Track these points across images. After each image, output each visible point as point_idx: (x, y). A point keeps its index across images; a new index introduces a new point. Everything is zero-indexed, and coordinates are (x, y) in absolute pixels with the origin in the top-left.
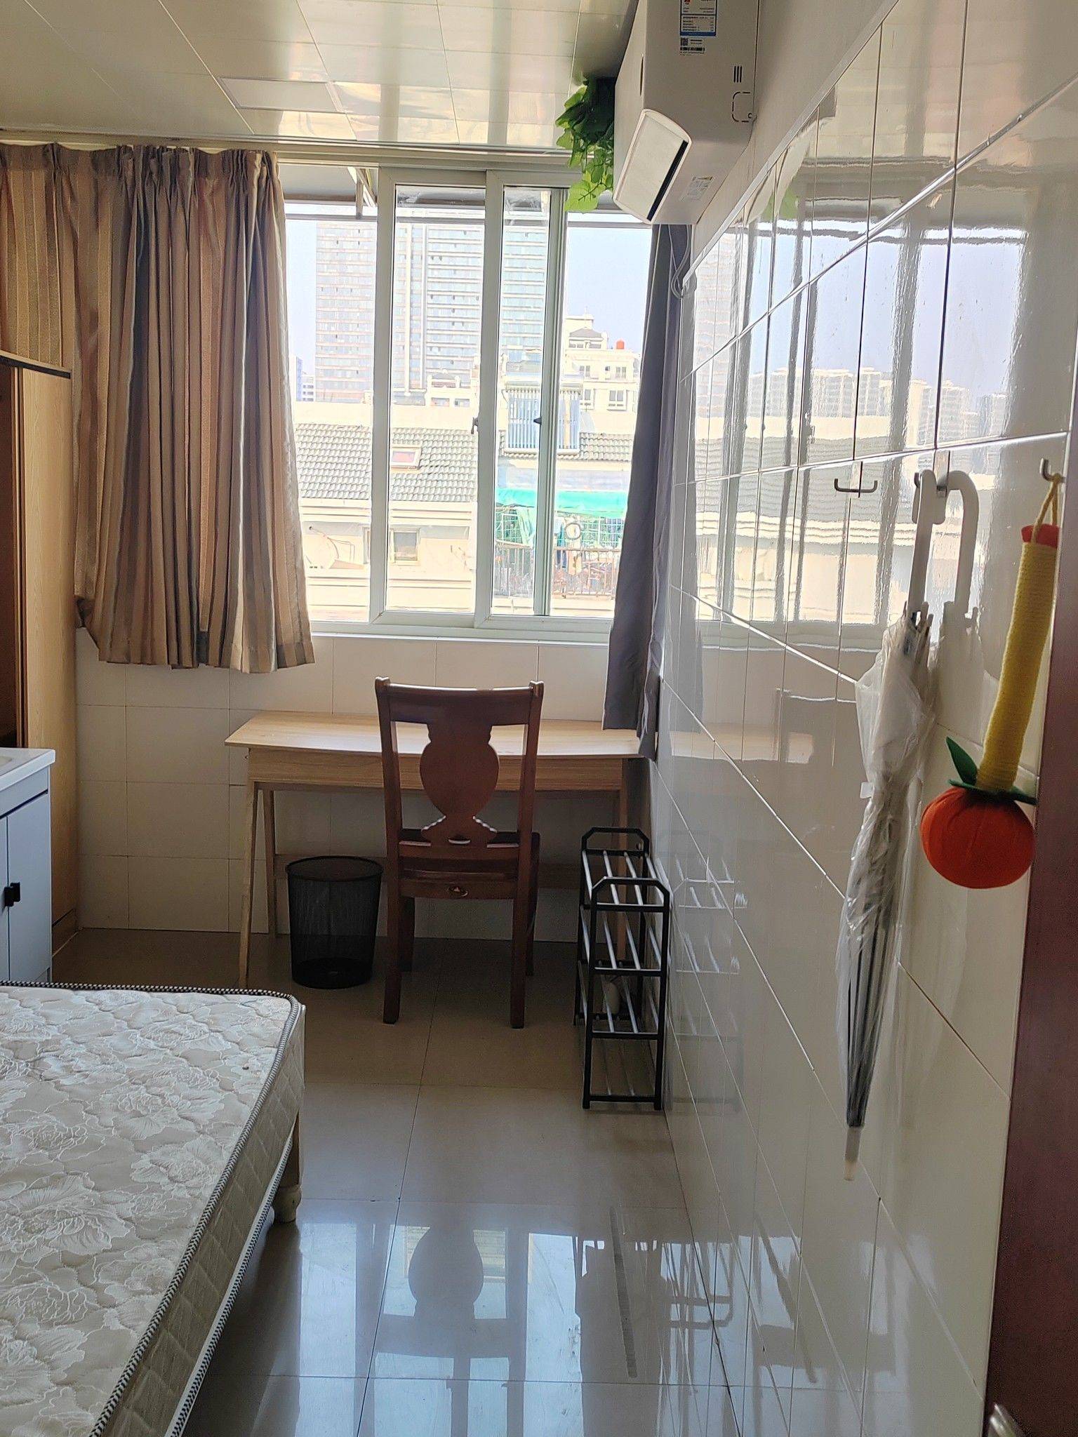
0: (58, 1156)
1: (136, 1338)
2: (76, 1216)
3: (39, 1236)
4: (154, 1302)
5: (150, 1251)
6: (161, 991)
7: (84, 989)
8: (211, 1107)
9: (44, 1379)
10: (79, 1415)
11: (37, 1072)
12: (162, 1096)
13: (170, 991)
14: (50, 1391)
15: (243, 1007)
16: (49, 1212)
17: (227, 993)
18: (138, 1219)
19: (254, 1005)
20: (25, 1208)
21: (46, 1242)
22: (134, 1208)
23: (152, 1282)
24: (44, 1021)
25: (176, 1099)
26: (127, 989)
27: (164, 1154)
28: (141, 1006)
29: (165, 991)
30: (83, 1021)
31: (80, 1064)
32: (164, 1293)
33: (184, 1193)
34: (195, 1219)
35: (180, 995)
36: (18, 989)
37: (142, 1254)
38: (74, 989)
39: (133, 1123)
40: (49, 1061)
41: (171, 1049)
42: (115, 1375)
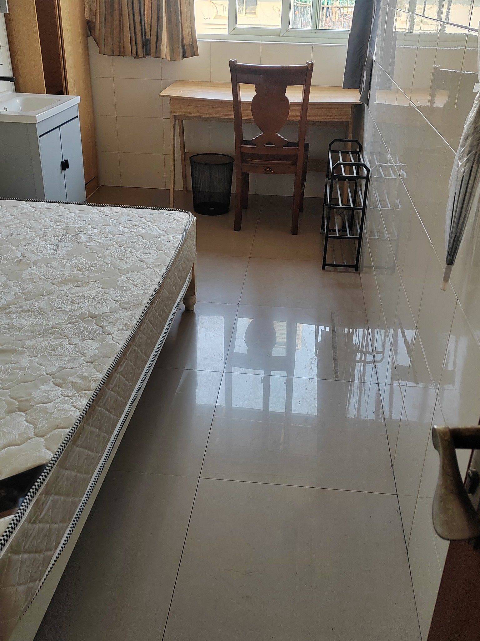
0: (86, 274)
1: (119, 347)
2: (94, 298)
3: (78, 305)
4: (127, 334)
5: (125, 313)
6: (131, 208)
7: (97, 206)
8: (153, 257)
9: (81, 360)
10: (96, 374)
11: (76, 239)
12: (131, 252)
13: (135, 208)
14: (83, 365)
15: (168, 216)
16: (82, 296)
17: (160, 210)
18: (120, 301)
19: (172, 215)
20: (72, 294)
21: (81, 308)
22: (119, 296)
23: (127, 326)
24: (79, 219)
25: (137, 253)
26: (116, 206)
27: (132, 275)
28: (122, 213)
29: (133, 208)
30: (97, 219)
31: (95, 237)
32: (132, 330)
33: (141, 292)
34: (145, 302)
35: (139, 210)
36: (68, 205)
37: (122, 314)
38: (92, 206)
39: (118, 262)
40: (82, 235)
41: (135, 232)
42: (111, 361)
